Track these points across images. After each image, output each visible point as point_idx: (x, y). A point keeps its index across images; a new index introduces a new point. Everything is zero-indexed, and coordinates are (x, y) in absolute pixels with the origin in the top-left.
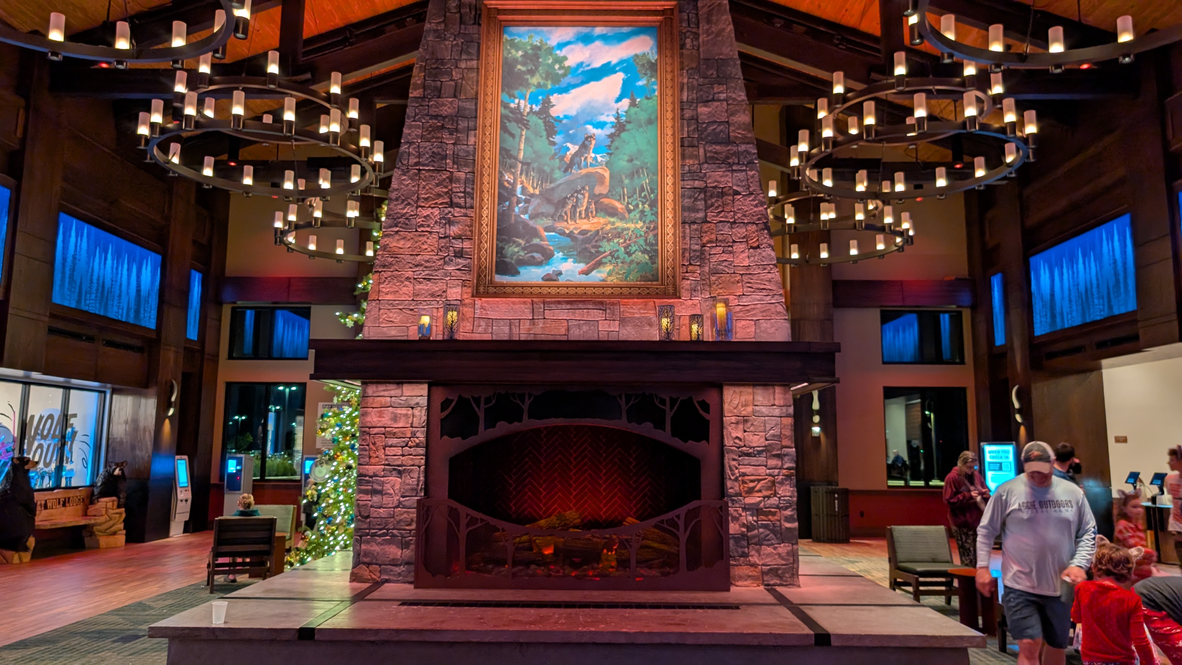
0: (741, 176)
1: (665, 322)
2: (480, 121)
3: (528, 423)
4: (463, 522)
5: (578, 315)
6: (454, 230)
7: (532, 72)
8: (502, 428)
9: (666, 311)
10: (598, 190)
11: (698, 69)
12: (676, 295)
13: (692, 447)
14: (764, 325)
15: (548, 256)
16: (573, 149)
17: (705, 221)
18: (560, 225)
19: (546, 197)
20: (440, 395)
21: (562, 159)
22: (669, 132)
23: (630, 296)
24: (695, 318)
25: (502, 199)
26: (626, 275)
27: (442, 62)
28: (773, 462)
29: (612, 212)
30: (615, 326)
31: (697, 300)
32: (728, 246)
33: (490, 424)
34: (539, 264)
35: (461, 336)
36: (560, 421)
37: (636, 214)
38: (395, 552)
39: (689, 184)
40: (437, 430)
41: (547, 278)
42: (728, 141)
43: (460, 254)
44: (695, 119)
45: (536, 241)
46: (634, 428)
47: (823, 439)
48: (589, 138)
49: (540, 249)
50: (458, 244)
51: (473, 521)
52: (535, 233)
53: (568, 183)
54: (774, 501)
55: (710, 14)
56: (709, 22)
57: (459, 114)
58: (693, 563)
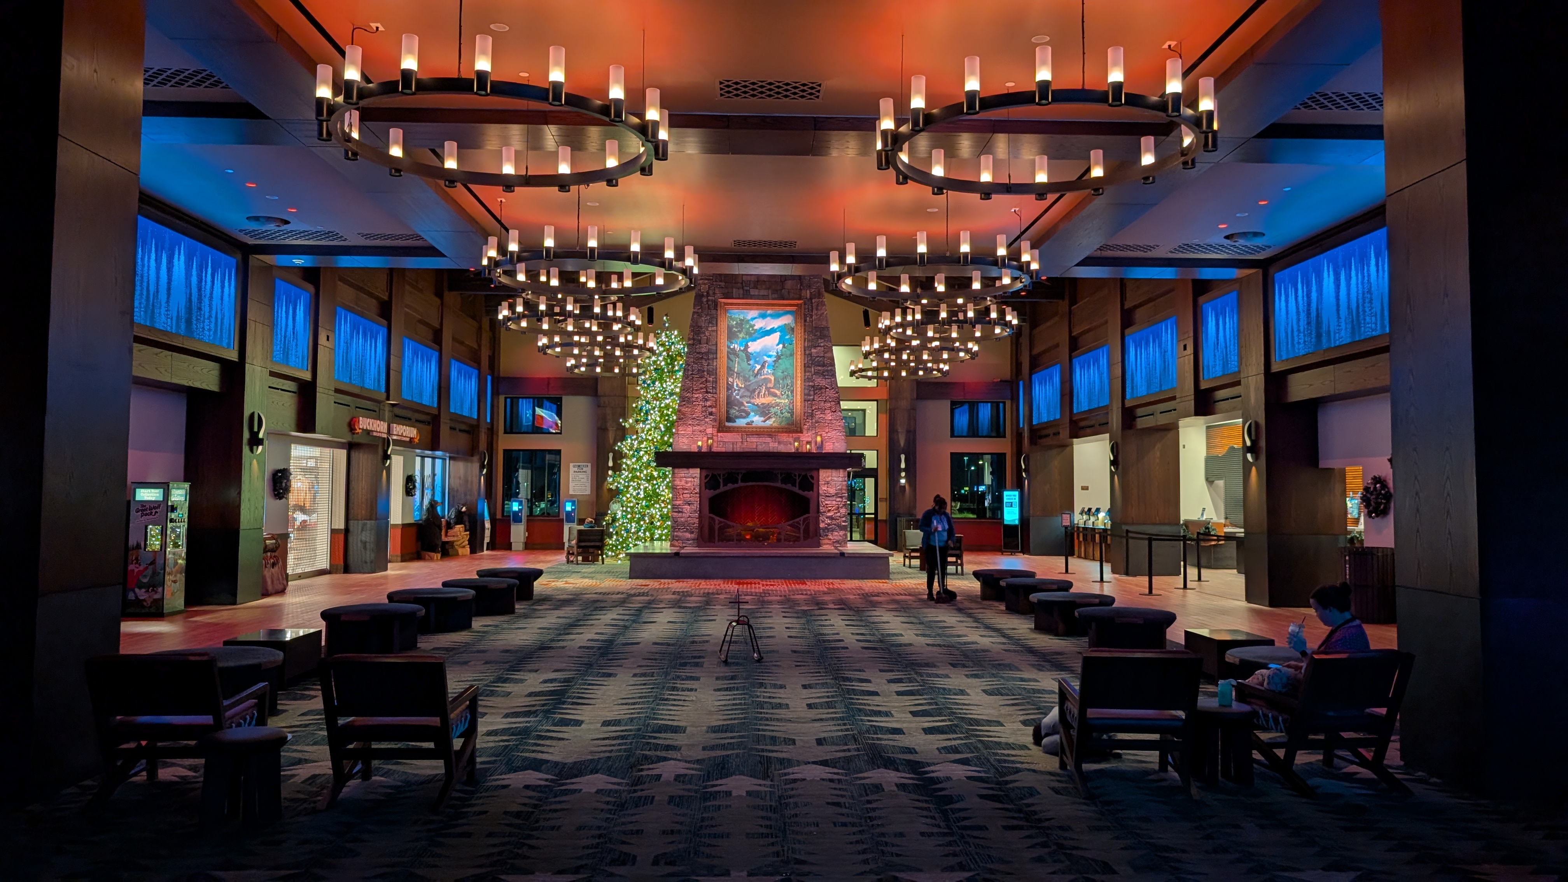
0: (829, 381)
1: (796, 444)
2: (718, 356)
3: (740, 484)
4: (717, 522)
5: (761, 440)
6: (708, 403)
7: (740, 332)
8: (730, 486)
9: (797, 439)
10: (769, 385)
11: (811, 332)
12: (801, 432)
13: (806, 493)
14: (836, 444)
15: (748, 414)
16: (758, 367)
17: (813, 400)
18: (752, 401)
19: (747, 388)
20: (704, 473)
21: (753, 371)
22: (799, 360)
23: (783, 432)
24: (808, 443)
25: (728, 389)
26: (781, 423)
27: (701, 327)
28: (838, 499)
29: (775, 395)
30: (776, 445)
31: (809, 434)
32: (823, 411)
33: (725, 485)
34: (744, 418)
35: (715, 449)
36: (754, 483)
37: (785, 396)
38: (688, 535)
39: (807, 384)
40: (703, 488)
41: (748, 424)
42: (824, 366)
43: (711, 414)
44: (810, 354)
45: (743, 408)
46: (783, 486)
47: (907, 487)
48: (765, 362)
49: (744, 411)
50: (710, 410)
51: (720, 522)
52: (742, 404)
53: (756, 382)
54: (838, 514)
55: (818, 305)
56: (817, 309)
57: (709, 352)
58: (806, 538)
